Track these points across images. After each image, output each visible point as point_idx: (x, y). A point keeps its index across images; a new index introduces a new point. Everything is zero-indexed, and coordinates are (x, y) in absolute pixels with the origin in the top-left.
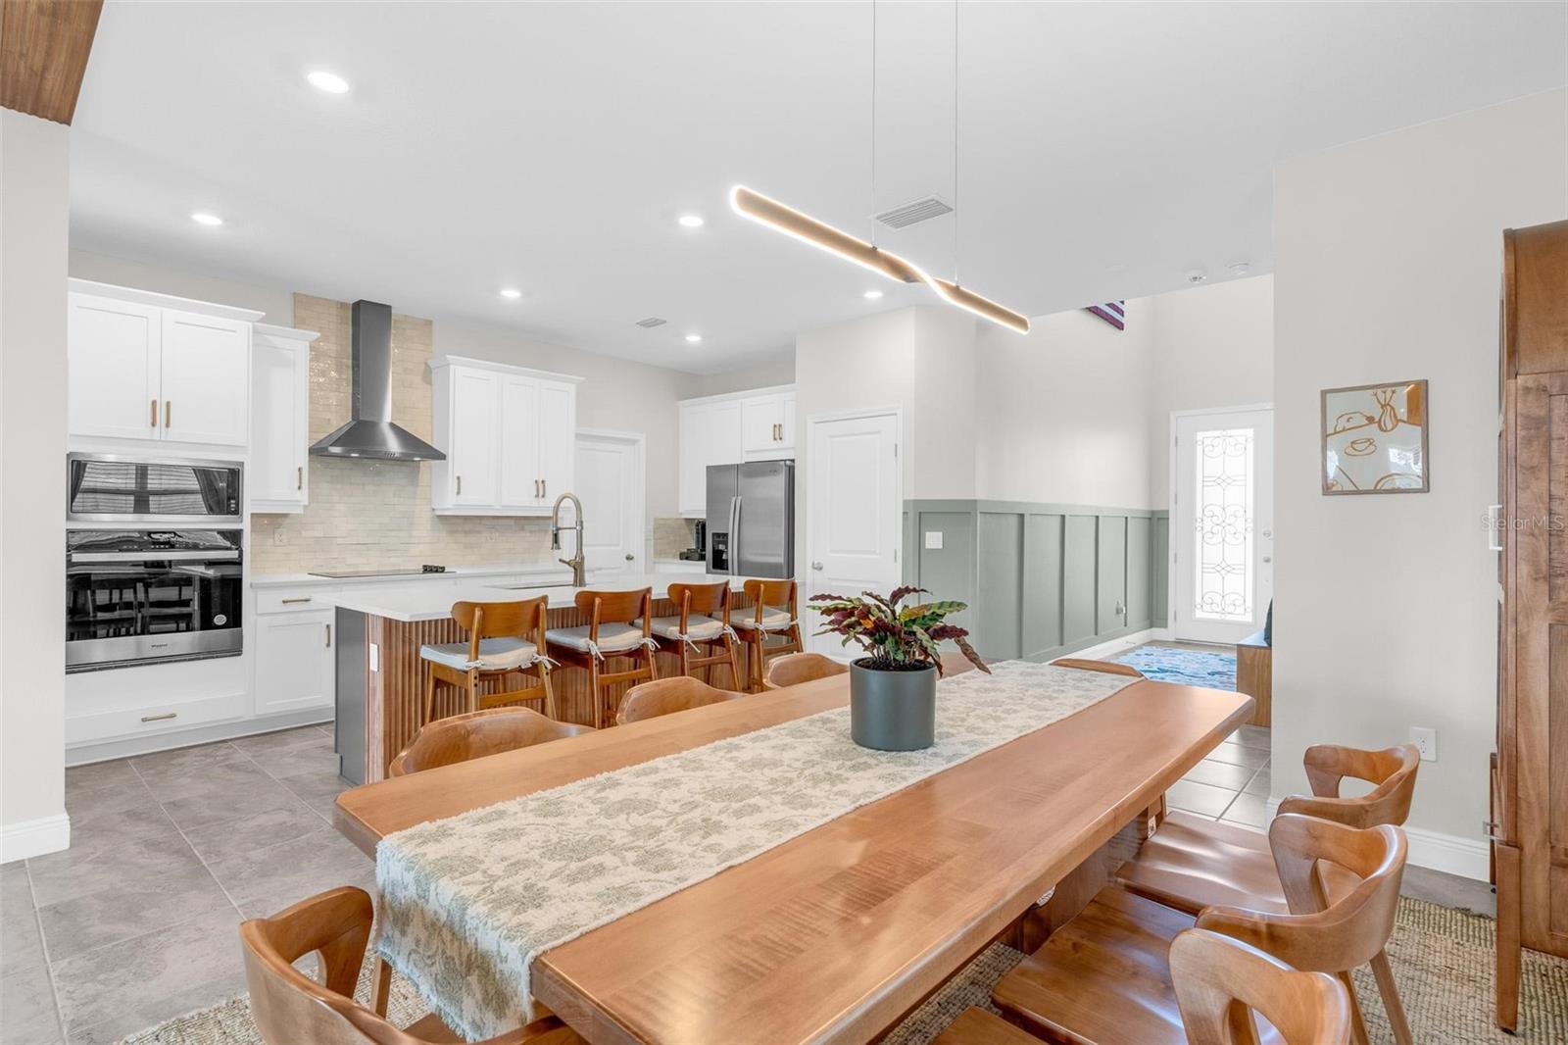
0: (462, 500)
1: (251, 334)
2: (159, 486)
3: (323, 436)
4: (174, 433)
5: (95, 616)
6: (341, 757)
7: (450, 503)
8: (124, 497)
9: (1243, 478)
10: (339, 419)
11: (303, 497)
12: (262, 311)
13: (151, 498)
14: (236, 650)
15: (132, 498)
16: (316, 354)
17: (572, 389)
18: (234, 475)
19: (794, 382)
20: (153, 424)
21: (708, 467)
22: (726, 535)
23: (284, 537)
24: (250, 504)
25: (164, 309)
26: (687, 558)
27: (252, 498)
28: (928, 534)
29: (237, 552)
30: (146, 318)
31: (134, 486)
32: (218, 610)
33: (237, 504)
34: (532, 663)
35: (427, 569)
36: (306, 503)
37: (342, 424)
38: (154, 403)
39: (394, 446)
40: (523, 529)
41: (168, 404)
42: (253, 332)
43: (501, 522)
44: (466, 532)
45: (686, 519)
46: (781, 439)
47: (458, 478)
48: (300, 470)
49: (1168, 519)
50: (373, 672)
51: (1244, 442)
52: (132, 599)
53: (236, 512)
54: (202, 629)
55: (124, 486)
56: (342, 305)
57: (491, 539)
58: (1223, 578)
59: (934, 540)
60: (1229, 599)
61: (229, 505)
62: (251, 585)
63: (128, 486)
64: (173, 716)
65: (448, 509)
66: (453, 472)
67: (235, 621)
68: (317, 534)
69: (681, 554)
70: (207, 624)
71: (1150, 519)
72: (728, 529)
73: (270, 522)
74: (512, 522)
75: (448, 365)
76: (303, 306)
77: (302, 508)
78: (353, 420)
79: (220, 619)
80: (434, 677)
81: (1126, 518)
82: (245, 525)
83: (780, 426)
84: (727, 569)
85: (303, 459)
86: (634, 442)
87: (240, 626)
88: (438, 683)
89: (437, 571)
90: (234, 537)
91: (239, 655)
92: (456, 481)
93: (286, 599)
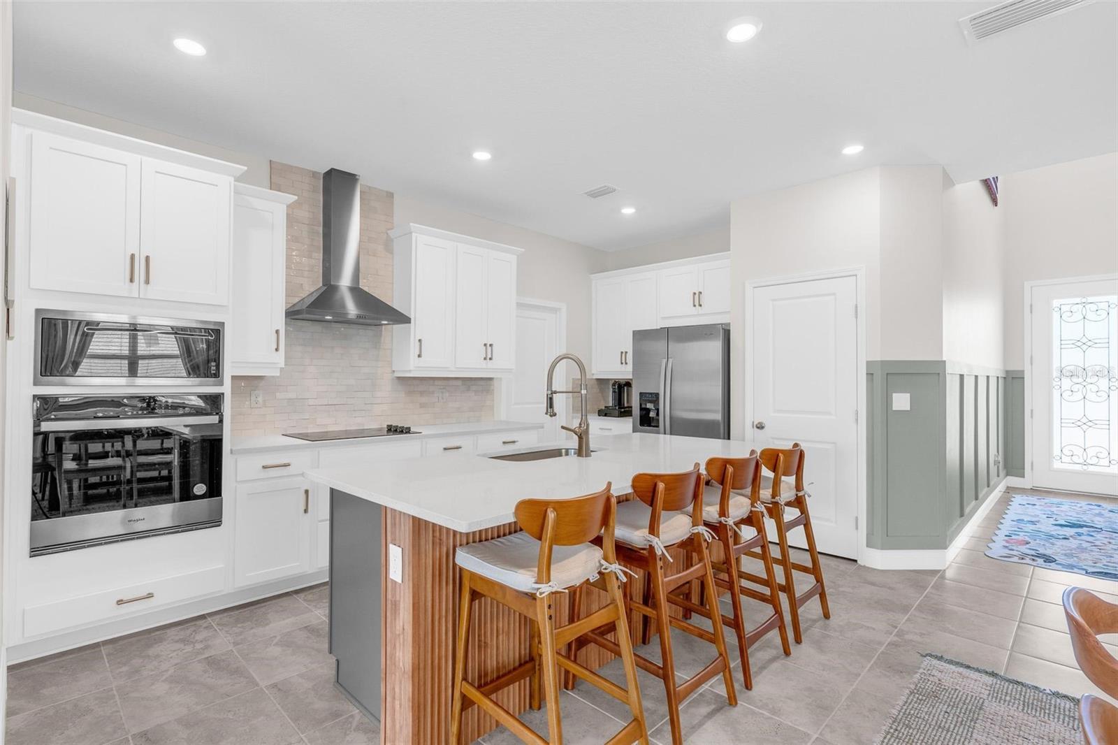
0: (422, 362)
1: (232, 193)
2: (148, 352)
3: (297, 300)
4: (153, 291)
5: (87, 464)
6: (338, 661)
7: (413, 367)
8: (119, 361)
9: (1107, 341)
10: (311, 286)
11: (280, 359)
12: (245, 166)
13: (140, 362)
14: (215, 520)
15: (126, 362)
16: (291, 220)
17: (513, 259)
18: (215, 334)
19: (729, 250)
20: (132, 280)
21: (634, 332)
22: (657, 395)
23: (260, 399)
24: (230, 368)
25: (145, 158)
26: (606, 415)
27: (233, 361)
28: (894, 395)
29: (217, 417)
30: (125, 165)
31: (128, 352)
32: (197, 479)
33: (218, 366)
34: (600, 573)
35: (393, 430)
36: (282, 365)
37: (312, 290)
38: (133, 256)
39: (352, 309)
40: (468, 390)
41: (147, 258)
42: (235, 192)
43: (451, 383)
44: (422, 393)
45: (598, 380)
46: (700, 305)
47: (420, 341)
48: (277, 332)
49: (1024, 378)
50: (394, 582)
51: (1107, 308)
52: (120, 448)
53: (217, 375)
54: (182, 499)
55: (119, 352)
56: (314, 174)
57: (443, 398)
58: (1085, 432)
59: (901, 401)
60: (1091, 452)
61: (209, 368)
62: (232, 452)
63: (123, 352)
64: (150, 596)
65: (410, 371)
66: (415, 336)
67: (215, 490)
68: (292, 395)
69: (599, 411)
70: (187, 495)
71: (1005, 378)
72: (659, 387)
73: (248, 383)
74: (459, 383)
75: (411, 233)
76: (279, 175)
77: (279, 370)
78: (324, 285)
79: (200, 489)
80: (470, 588)
81: (998, 377)
82: (226, 388)
83: (700, 293)
84: (658, 426)
85: (280, 322)
86: (555, 310)
87: (221, 496)
88: (475, 595)
89: (402, 432)
90: (214, 402)
91: (219, 526)
92: (418, 344)
93: (265, 464)
